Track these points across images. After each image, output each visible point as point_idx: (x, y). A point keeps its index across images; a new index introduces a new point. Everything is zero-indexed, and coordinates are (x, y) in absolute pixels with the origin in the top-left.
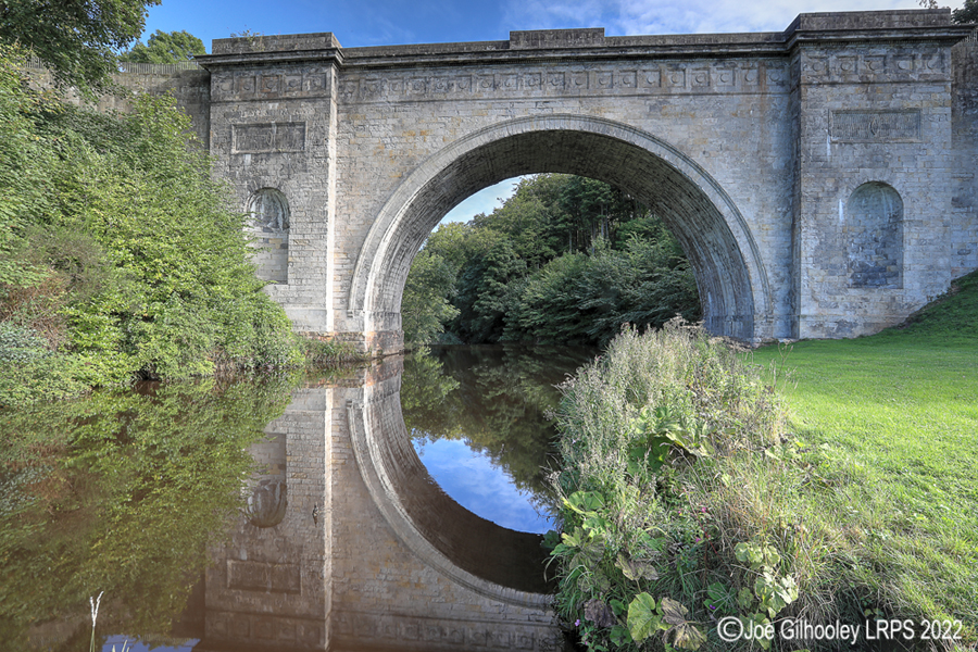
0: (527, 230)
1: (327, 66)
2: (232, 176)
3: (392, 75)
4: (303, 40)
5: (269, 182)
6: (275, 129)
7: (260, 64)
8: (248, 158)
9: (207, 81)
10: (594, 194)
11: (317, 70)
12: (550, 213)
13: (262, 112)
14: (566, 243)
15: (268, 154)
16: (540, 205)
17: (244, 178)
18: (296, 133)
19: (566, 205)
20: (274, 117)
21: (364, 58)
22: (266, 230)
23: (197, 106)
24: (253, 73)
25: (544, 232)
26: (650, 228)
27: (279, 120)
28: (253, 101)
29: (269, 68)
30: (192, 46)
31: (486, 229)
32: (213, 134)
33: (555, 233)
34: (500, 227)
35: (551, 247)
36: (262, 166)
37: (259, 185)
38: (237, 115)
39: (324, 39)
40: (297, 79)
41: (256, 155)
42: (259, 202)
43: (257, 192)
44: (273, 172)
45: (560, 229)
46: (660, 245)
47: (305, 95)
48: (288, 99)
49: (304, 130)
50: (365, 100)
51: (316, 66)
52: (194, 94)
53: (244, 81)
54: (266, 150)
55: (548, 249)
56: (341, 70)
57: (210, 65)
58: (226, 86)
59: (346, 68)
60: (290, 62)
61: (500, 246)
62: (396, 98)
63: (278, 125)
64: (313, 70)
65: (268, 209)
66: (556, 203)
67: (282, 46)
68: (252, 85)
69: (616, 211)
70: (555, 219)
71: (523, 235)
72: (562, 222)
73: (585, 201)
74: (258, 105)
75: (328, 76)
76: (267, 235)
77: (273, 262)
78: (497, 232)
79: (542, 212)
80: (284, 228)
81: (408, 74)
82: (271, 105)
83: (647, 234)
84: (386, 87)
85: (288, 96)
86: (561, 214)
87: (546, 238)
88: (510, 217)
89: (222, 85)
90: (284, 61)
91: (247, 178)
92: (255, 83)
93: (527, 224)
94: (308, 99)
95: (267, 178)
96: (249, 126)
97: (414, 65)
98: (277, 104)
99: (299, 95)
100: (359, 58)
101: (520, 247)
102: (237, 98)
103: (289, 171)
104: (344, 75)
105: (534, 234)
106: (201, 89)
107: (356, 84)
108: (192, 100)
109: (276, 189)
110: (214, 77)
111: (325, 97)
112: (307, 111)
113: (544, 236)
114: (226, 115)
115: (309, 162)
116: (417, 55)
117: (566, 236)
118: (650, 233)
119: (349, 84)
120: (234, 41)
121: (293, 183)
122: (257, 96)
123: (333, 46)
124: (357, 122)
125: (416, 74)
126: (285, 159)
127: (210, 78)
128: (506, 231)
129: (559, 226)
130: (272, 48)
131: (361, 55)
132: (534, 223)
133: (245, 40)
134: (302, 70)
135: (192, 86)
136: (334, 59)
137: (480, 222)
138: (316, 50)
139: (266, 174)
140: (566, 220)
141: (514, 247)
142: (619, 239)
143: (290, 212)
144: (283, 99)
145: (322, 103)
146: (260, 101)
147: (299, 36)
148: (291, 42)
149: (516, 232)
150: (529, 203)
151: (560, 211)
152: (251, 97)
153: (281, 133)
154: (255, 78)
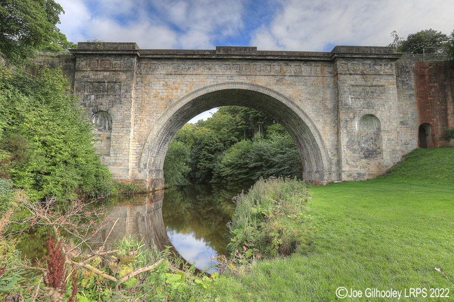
0: (224, 129)
1: (133, 57)
2: (85, 105)
3: (163, 62)
4: (122, 45)
5: (103, 108)
6: (107, 84)
7: (101, 55)
8: (93, 97)
9: (74, 60)
10: (256, 112)
11: (128, 59)
12: (235, 121)
13: (100, 76)
14: (243, 135)
15: (103, 95)
16: (230, 117)
17: (90, 106)
18: (117, 86)
19: (242, 117)
20: (106, 79)
21: (150, 54)
22: (100, 130)
23: (68, 71)
24: (97, 59)
25: (232, 130)
26: (282, 128)
27: (109, 80)
28: (96, 71)
29: (105, 57)
30: (60, 37)
31: (204, 128)
32: (76, 85)
33: (237, 130)
34: (210, 127)
35: (235, 137)
36: (100, 100)
37: (97, 109)
38: (88, 77)
39: (132, 45)
40: (118, 62)
41: (97, 96)
42: (97, 117)
43: (97, 112)
44: (105, 104)
45: (239, 128)
46: (286, 137)
47: (122, 69)
48: (113, 71)
49: (120, 85)
50: (150, 73)
51: (128, 57)
52: (67, 66)
53: (92, 62)
54: (102, 93)
55: (234, 138)
56: (139, 59)
57: (76, 54)
58: (83, 63)
59: (142, 58)
60: (115, 54)
61: (211, 137)
62: (164, 72)
63: (108, 82)
64: (126, 59)
65: (101, 120)
66: (238, 116)
67: (112, 47)
68: (96, 64)
69: (266, 120)
70: (237, 123)
71: (222, 131)
72: (241, 125)
73: (251, 115)
74: (99, 73)
75: (133, 62)
76: (100, 133)
77: (102, 146)
78: (209, 129)
79: (231, 120)
80: (108, 129)
81: (170, 62)
82: (105, 73)
83: (280, 132)
84: (160, 67)
85: (114, 69)
86: (240, 121)
87: (233, 132)
88: (216, 122)
89: (82, 63)
90: (113, 54)
91: (93, 106)
92: (98, 63)
93: (223, 125)
94: (123, 71)
95: (102, 106)
96: (94, 82)
97: (173, 58)
98: (108, 73)
99: (119, 69)
100: (148, 54)
101: (220, 137)
102: (89, 69)
103: (113, 103)
104: (140, 61)
105: (228, 131)
106: (70, 64)
107: (146, 65)
108: (65, 69)
109: (106, 112)
110: (77, 59)
111: (132, 71)
112: (123, 77)
113: (232, 131)
114: (83, 77)
115: (122, 100)
116: (174, 54)
117: (243, 131)
118: (282, 131)
119: (143, 65)
120: (88, 44)
121: (114, 109)
122: (99, 69)
123: (136, 49)
124: (146, 82)
125: (174, 62)
126: (111, 98)
127: (76, 59)
128: (214, 129)
129: (240, 127)
130: (107, 48)
131: (149, 53)
132: (227, 125)
133: (94, 43)
134: (121, 59)
135: (66, 62)
136: (137, 54)
137: (201, 124)
138: (128, 50)
139: (102, 104)
140: (243, 124)
141: (217, 137)
142: (267, 134)
143: (112, 122)
144: (111, 71)
145: (130, 73)
146: (100, 71)
147: (120, 43)
148: (116, 46)
149: (219, 129)
150: (224, 116)
151: (240, 120)
152: (96, 69)
153: (109, 86)
154: (98, 60)
